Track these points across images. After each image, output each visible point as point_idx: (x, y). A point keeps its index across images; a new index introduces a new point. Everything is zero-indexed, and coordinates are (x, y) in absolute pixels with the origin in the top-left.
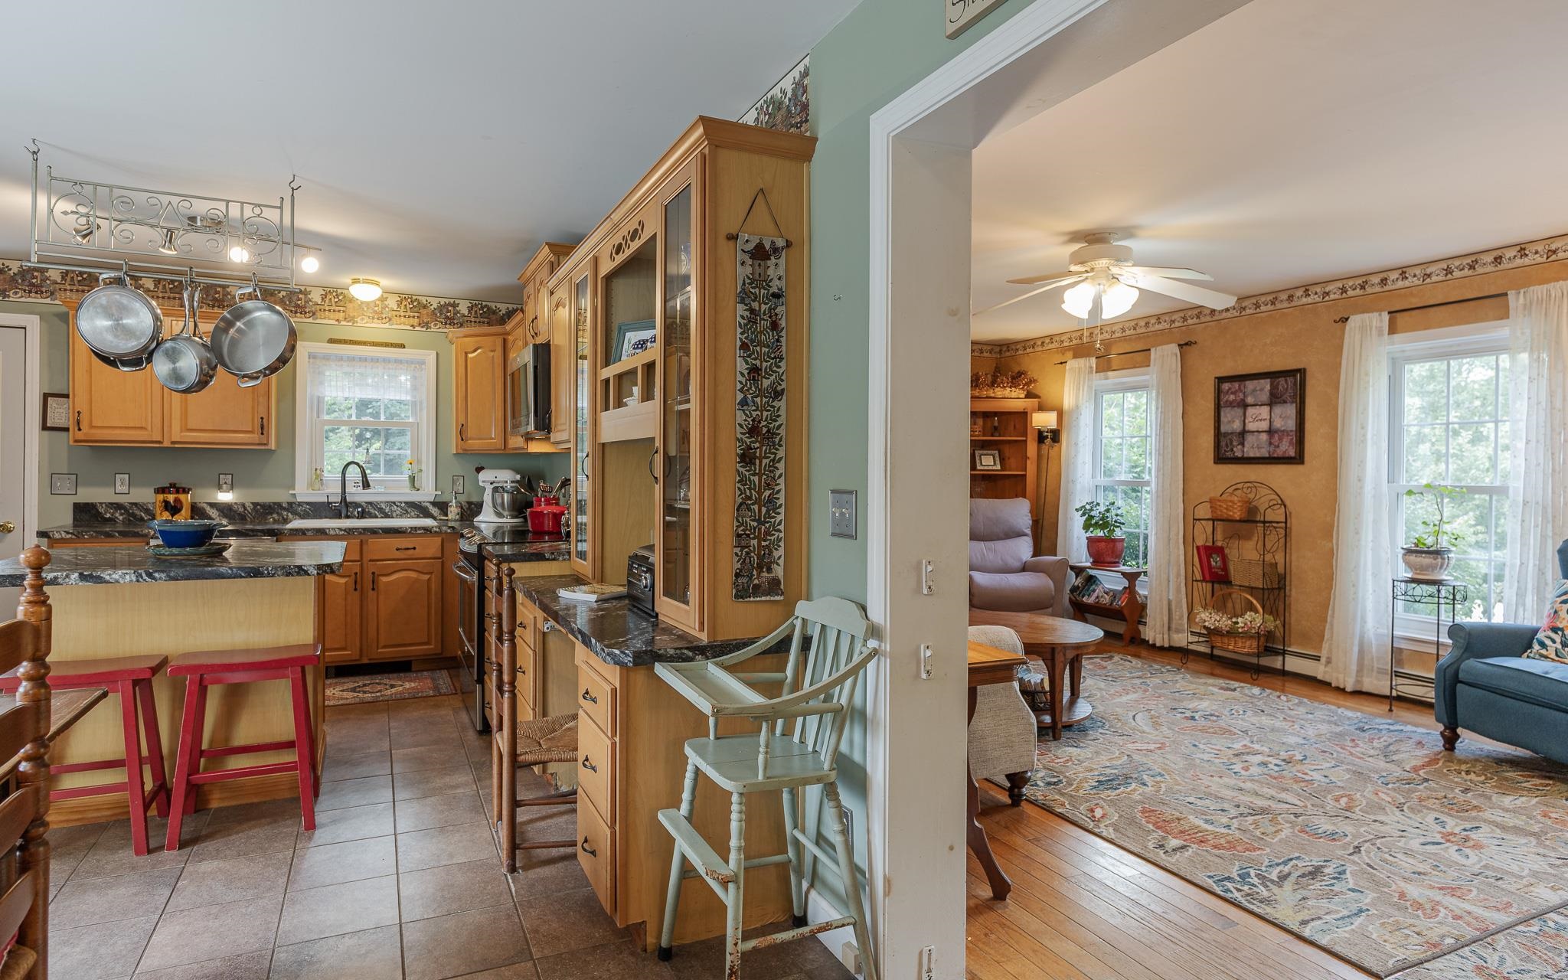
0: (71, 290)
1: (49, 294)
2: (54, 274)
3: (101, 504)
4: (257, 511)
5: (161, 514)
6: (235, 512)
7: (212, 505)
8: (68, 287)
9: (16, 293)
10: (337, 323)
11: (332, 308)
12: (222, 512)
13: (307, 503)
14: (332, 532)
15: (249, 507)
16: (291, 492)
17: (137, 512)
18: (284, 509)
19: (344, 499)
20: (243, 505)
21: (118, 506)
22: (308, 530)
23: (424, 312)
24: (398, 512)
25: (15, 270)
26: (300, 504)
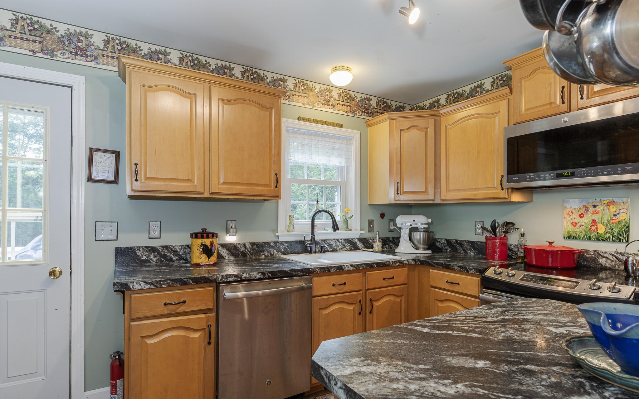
0: (112, 57)
1: (93, 58)
2: (98, 40)
3: (139, 247)
4: (254, 250)
5: (199, 256)
6: (239, 250)
7: (223, 246)
8: (110, 54)
9: (63, 54)
10: (303, 106)
11: (300, 94)
12: (230, 251)
13: (286, 242)
14: (347, 269)
15: (249, 246)
16: (277, 234)
17: (168, 254)
18: (272, 247)
19: (313, 238)
20: (244, 245)
21: (153, 249)
22: (332, 268)
23: (353, 102)
24: (340, 247)
25: (62, 32)
26: (282, 243)
